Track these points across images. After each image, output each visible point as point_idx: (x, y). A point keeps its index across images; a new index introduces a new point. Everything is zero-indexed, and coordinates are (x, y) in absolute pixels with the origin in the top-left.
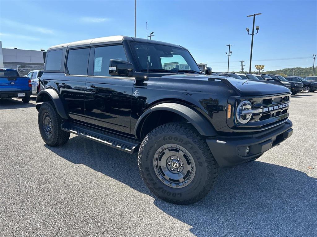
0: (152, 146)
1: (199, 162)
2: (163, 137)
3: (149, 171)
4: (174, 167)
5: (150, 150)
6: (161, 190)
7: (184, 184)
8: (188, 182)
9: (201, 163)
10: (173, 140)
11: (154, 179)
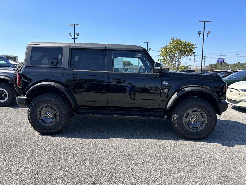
0: (183, 111)
1: (210, 115)
2: (190, 105)
3: (181, 125)
4: (194, 121)
5: (182, 113)
6: (189, 134)
7: (200, 128)
8: (203, 127)
9: (211, 115)
10: (196, 106)
11: (185, 129)
